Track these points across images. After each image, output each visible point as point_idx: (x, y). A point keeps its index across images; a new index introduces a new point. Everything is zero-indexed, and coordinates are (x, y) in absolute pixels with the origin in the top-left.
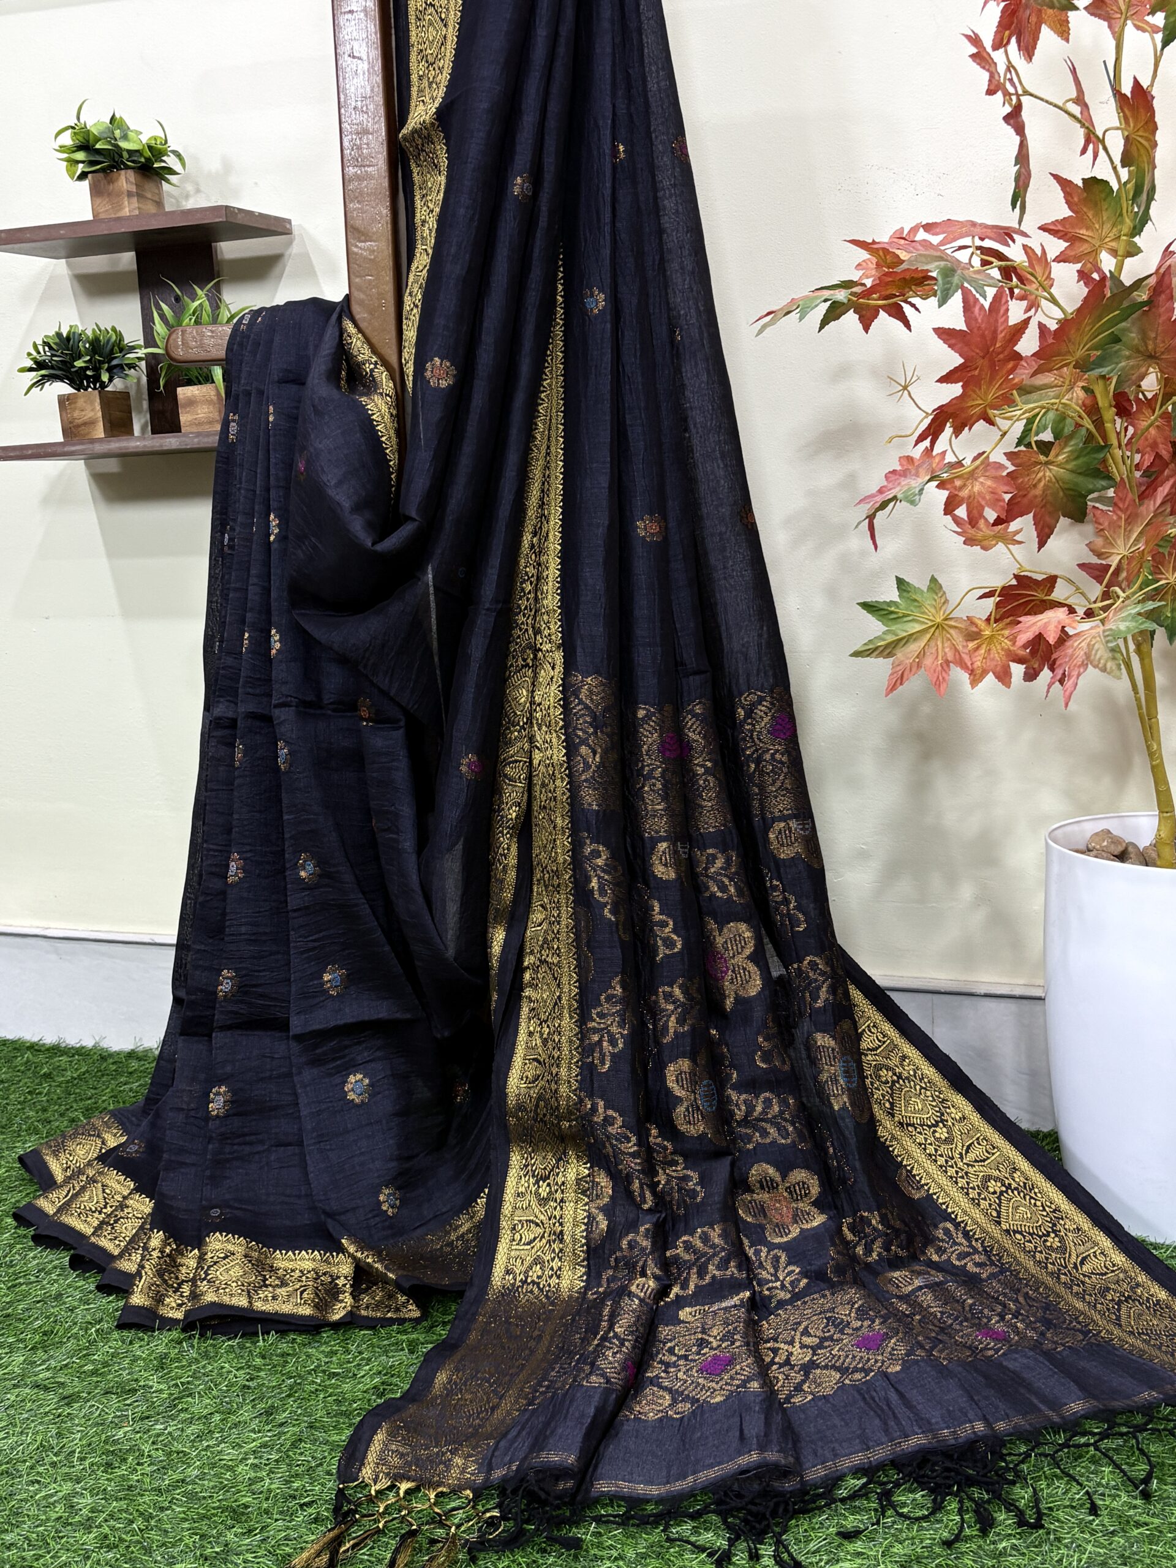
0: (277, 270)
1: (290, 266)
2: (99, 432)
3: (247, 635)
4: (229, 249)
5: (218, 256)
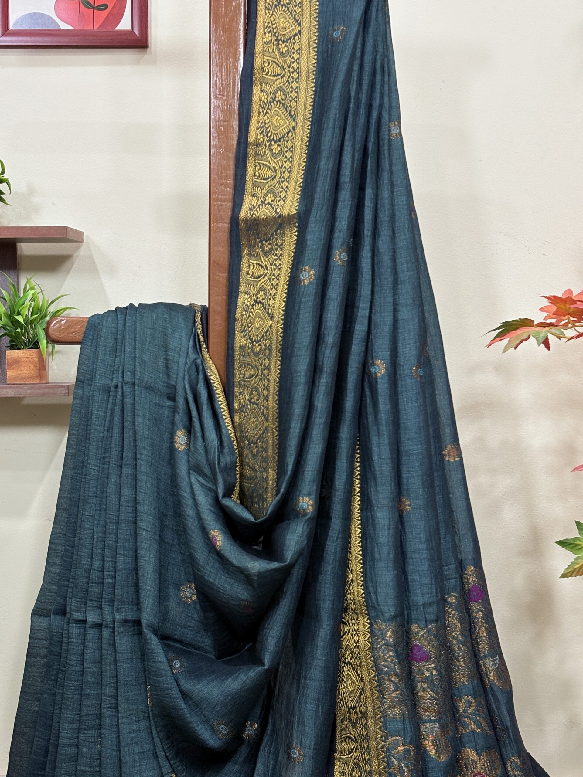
0: (67, 265)
4: (27, 248)
5: (19, 252)
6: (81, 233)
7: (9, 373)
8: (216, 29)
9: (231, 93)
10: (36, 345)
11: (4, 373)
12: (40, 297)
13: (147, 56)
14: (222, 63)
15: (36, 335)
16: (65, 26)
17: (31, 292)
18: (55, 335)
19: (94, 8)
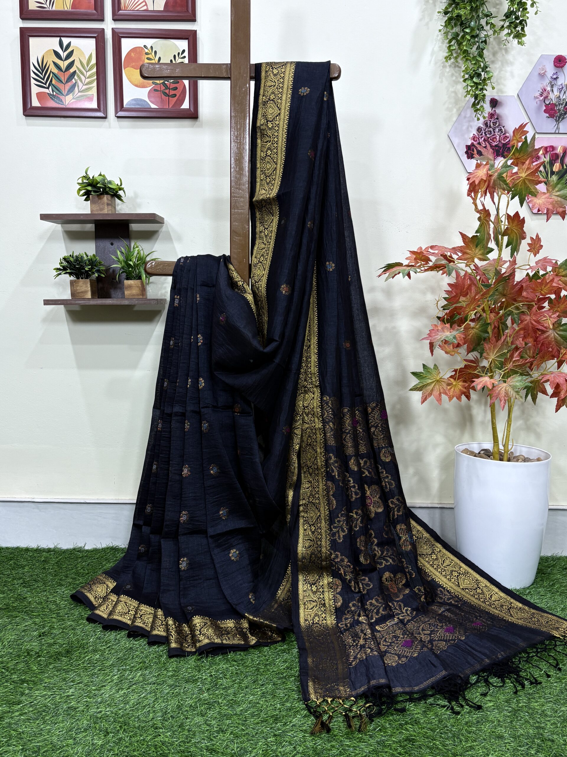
0: (156, 236)
1: (161, 235)
2: (89, 295)
3: (190, 380)
4: (134, 227)
5: (130, 229)
6: (163, 219)
7: (127, 293)
8: (234, 103)
9: (242, 139)
10: (139, 278)
11: (124, 293)
12: (142, 252)
13: (197, 123)
14: (237, 122)
15: (140, 272)
16: (153, 106)
17: (137, 249)
18: (149, 271)
19: (169, 96)
